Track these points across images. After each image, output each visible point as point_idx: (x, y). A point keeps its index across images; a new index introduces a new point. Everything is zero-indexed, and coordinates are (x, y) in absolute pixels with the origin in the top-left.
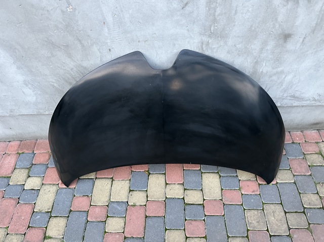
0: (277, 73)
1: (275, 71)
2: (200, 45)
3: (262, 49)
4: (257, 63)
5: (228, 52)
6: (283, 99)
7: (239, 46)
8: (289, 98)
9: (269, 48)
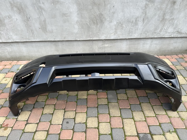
0: (172, 19)
1: (171, 18)
2: (145, 5)
3: (166, 8)
4: (164, 14)
5: (155, 9)
6: (174, 33)
7: (158, 6)
8: (176, 32)
9: (168, 7)
